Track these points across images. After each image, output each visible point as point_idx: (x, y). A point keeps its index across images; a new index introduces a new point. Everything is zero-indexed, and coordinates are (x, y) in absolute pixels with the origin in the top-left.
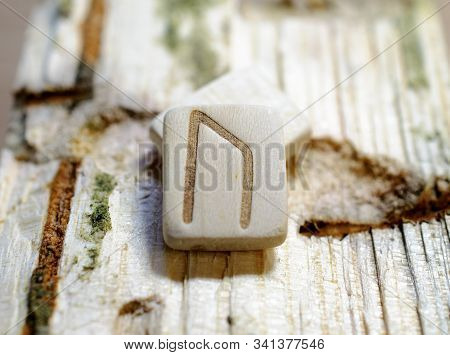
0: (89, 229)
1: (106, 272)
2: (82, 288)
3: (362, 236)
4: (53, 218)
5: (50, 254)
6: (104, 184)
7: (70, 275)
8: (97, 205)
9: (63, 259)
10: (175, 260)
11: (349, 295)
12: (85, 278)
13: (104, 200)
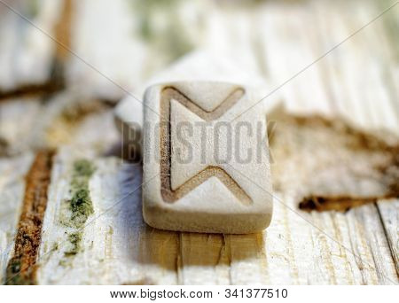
0: (69, 214)
1: (90, 256)
2: (64, 275)
3: (367, 209)
4: (29, 208)
5: (28, 242)
6: (83, 169)
7: (50, 262)
8: (76, 190)
9: (42, 246)
10: (166, 242)
11: (361, 269)
12: (67, 264)
13: (85, 184)
